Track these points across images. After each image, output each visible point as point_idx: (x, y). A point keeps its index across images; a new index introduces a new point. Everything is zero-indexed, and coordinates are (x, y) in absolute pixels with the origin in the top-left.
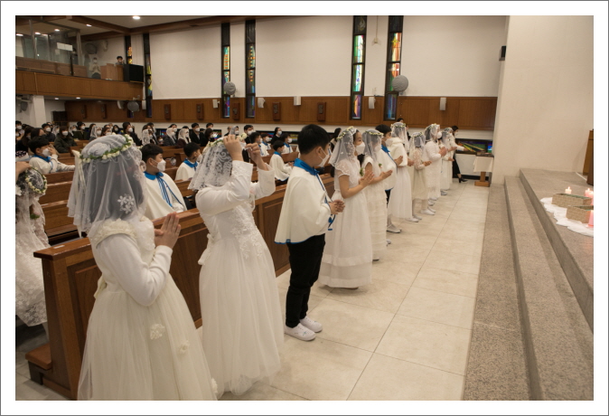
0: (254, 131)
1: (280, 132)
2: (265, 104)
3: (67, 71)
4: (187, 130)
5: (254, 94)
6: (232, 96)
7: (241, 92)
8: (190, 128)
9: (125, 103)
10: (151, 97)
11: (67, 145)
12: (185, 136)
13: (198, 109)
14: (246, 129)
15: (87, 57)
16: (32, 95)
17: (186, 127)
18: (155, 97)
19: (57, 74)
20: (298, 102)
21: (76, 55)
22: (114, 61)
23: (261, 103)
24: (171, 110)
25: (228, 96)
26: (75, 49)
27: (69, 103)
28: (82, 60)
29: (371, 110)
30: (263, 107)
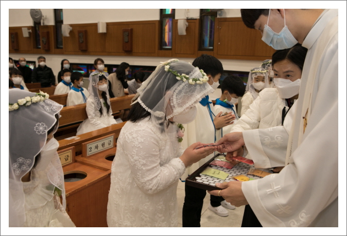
5: (62, 22)
7: (50, 20)
20: (102, 29)
29: (182, 36)
30: (68, 35)
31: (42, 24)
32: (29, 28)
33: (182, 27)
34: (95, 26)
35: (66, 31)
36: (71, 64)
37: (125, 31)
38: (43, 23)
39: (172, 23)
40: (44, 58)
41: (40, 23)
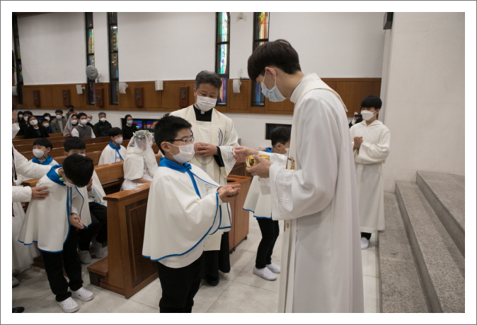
2: (127, 90)
5: (117, 79)
7: (105, 78)
10: (22, 83)
13: (64, 96)
18: (26, 83)
20: (159, 87)
24: (40, 96)
29: (236, 94)
30: (124, 92)
31: (96, 82)
32: (83, 85)
33: (236, 85)
34: (153, 84)
35: (122, 88)
36: (134, 120)
37: (182, 89)
38: (98, 81)
39: (227, 82)
40: (105, 114)
41: (94, 81)
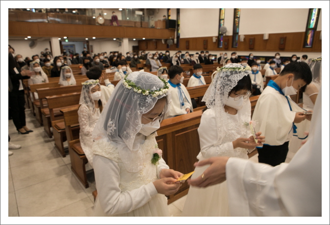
0: (237, 55)
1: (252, 57)
2: (244, 39)
3: (139, 25)
4: (198, 55)
5: (238, 33)
6: (224, 35)
8: (200, 53)
9: (166, 41)
10: (179, 37)
11: (136, 63)
12: (195, 58)
13: (204, 43)
14: (232, 54)
15: (149, 17)
16: (123, 38)
17: (197, 54)
18: (181, 37)
19: (135, 27)
20: (266, 37)
21: (144, 17)
22: (162, 18)
23: (242, 39)
24: (189, 44)
25: (222, 34)
26: (143, 14)
27: (140, 41)
28: (146, 19)
34: (262, 36)
37: (281, 38)
